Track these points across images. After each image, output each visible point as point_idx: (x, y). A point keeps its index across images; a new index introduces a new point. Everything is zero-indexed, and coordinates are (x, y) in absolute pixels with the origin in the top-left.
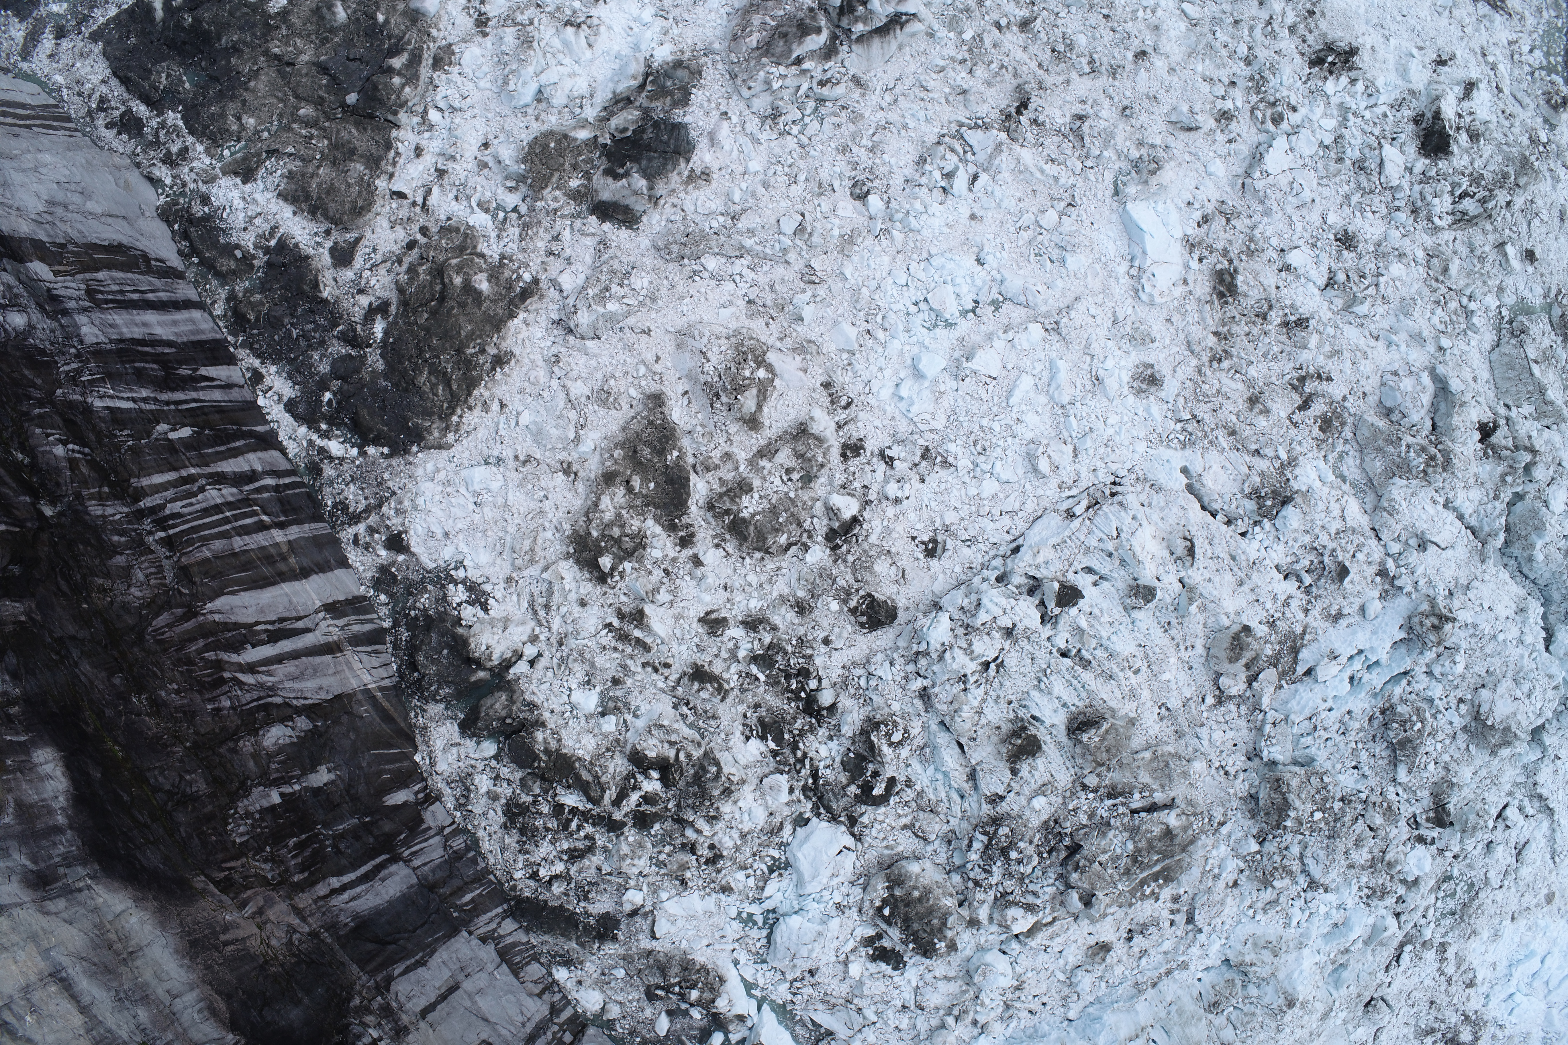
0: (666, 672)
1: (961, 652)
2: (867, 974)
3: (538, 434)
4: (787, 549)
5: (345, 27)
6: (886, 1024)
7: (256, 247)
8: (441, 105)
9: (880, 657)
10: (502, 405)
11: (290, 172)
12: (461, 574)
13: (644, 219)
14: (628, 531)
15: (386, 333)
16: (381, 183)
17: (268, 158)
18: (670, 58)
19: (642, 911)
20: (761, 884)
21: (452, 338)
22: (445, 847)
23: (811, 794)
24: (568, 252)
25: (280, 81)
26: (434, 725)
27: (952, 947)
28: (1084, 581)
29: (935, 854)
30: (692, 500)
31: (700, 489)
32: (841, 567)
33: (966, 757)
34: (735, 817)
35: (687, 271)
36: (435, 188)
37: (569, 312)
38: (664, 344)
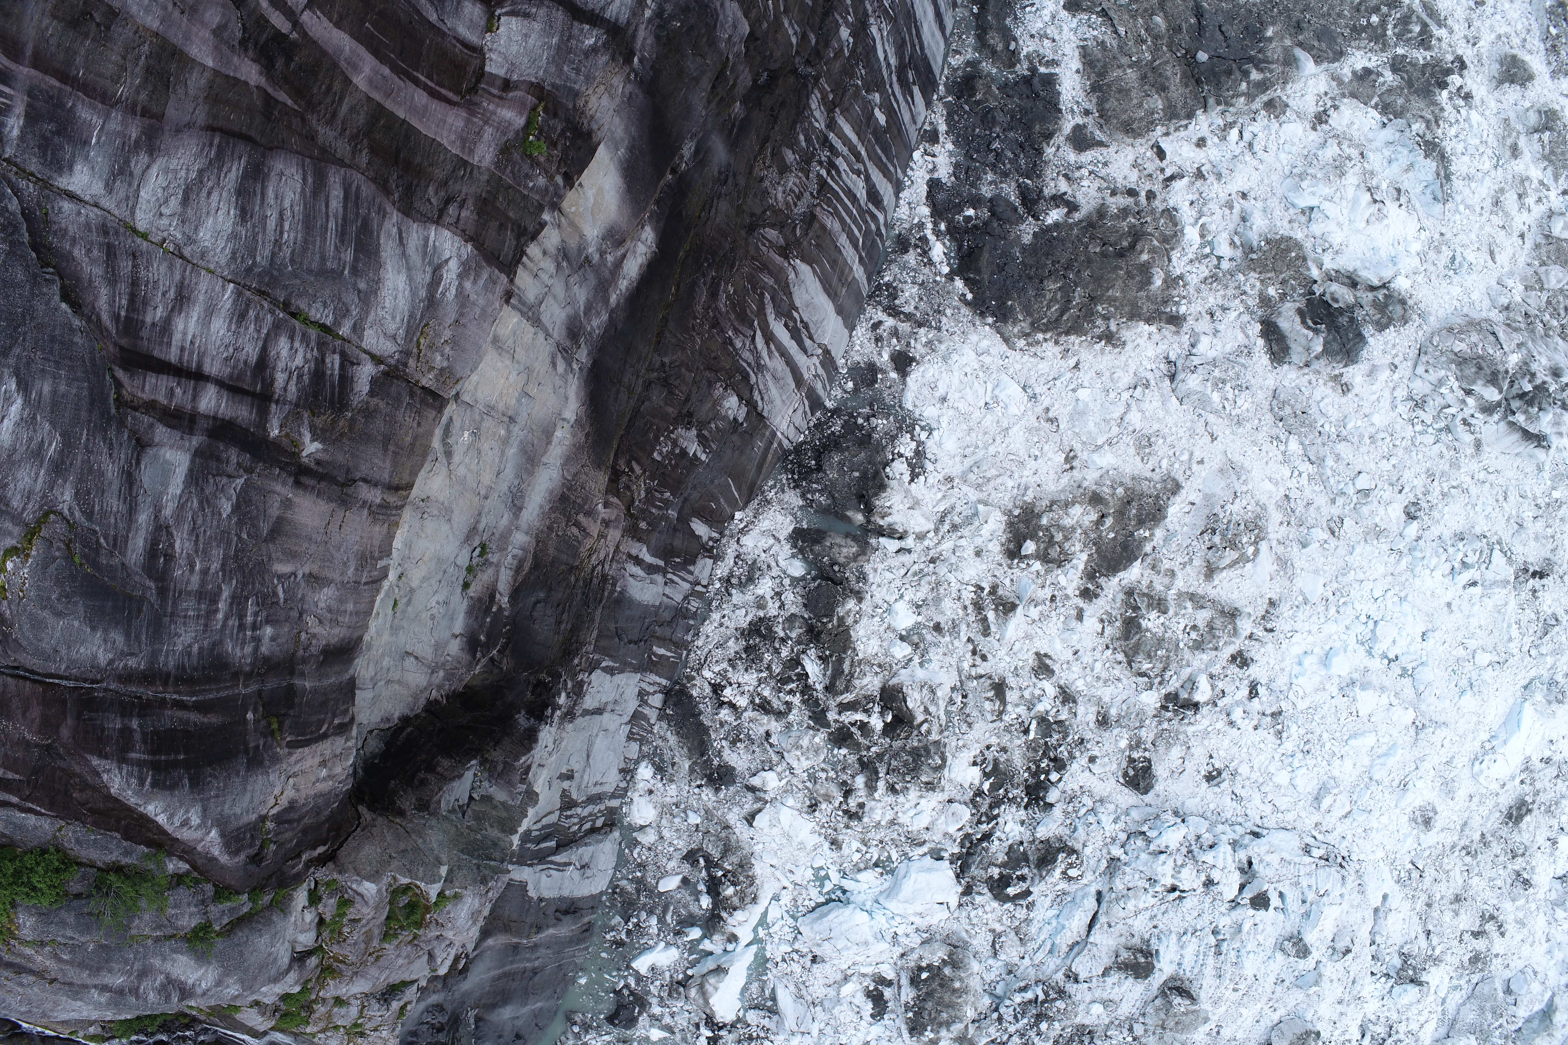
0: (979, 661)
1: (1172, 866)
2: (848, 999)
3: (1079, 414)
4: (1140, 675)
7: (1028, 56)
8: (1246, 135)
9: (1111, 807)
10: (1076, 366)
11: (1103, 42)
12: (924, 436)
13: (1286, 367)
14: (1067, 545)
15: (1056, 225)
16: (1160, 130)
17: (1097, 13)
18: (1402, 293)
19: (762, 795)
20: (862, 866)
21: (1100, 286)
22: (686, 598)
23: (968, 845)
24: (1221, 327)
26: (778, 508)
28: (1275, 901)
29: (989, 969)
30: (1121, 575)
31: (1134, 573)
32: (1154, 724)
33: (1089, 931)
34: (907, 806)
35: (1275, 431)
36: (1186, 180)
37: (1188, 363)
38: (1215, 458)
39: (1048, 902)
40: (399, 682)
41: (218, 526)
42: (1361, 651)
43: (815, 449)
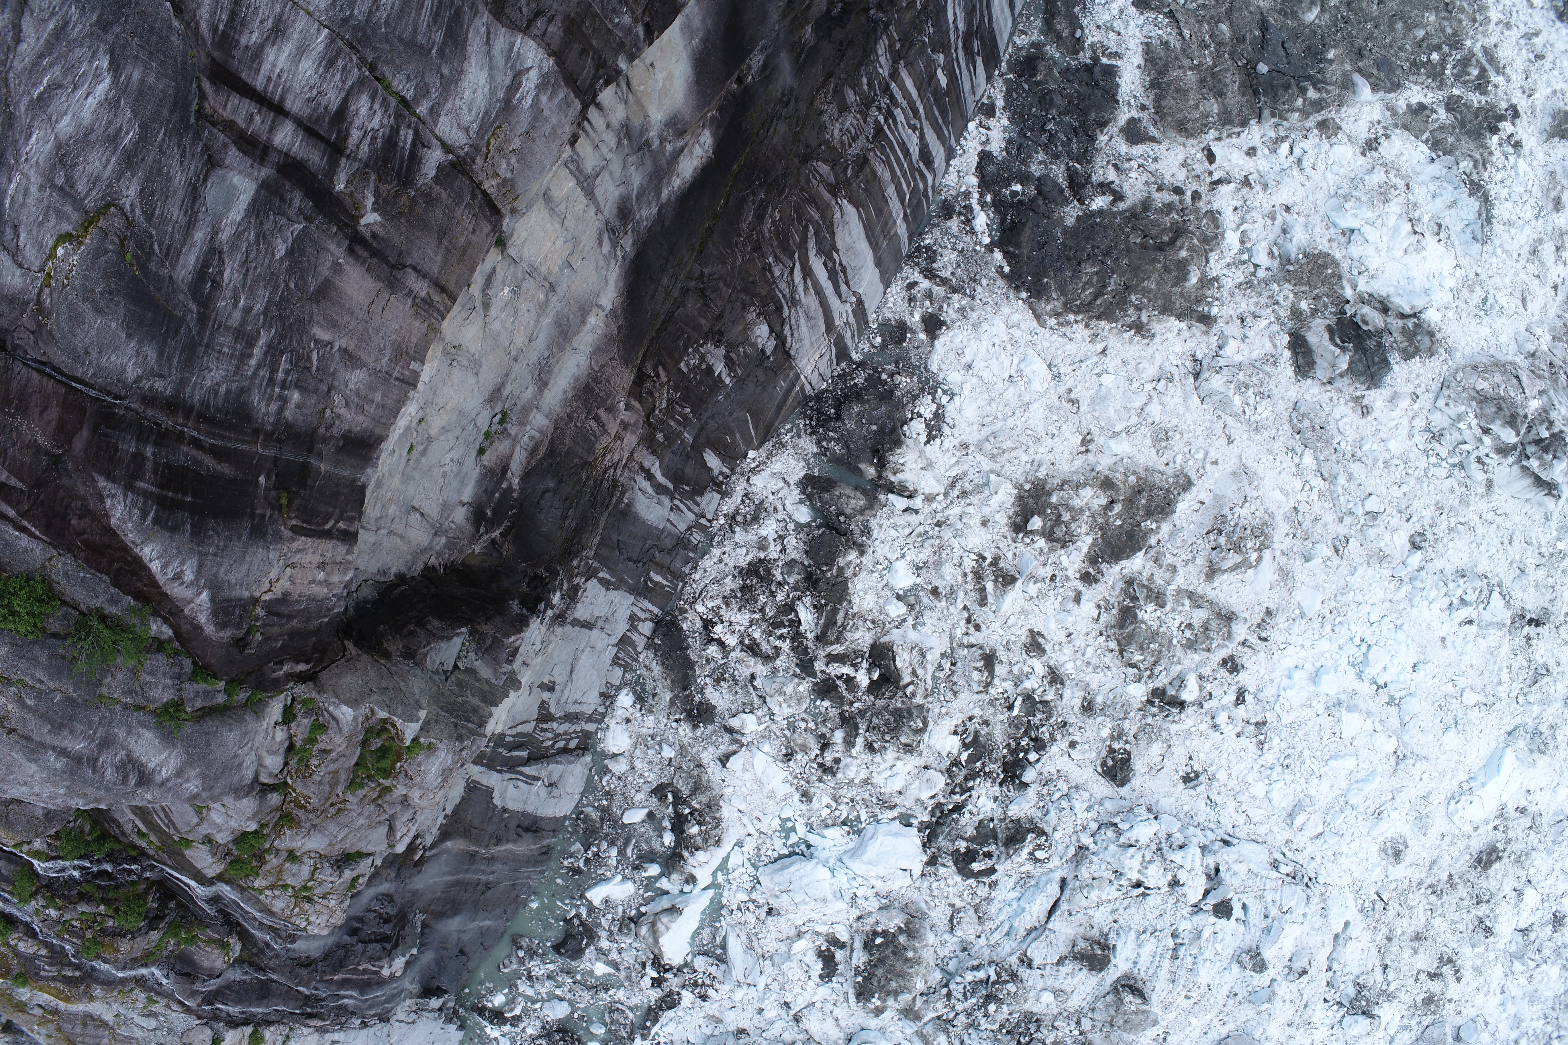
0: (972, 630)
1: (1140, 860)
2: (799, 957)
3: (1101, 398)
4: (1130, 665)
5: (1304, 25)
6: (762, 999)
7: (1092, 46)
8: (1296, 151)
9: (1086, 795)
10: (1104, 352)
11: (1167, 42)
12: (945, 399)
13: (1309, 381)
14: (1073, 526)
15: (1100, 212)
16: (1212, 134)
17: (1165, 14)
18: (1432, 324)
19: (739, 737)
20: (830, 822)
21: (1136, 275)
22: (689, 528)
23: (938, 814)
24: (1250, 333)
26: (792, 452)
27: (878, 1012)
28: (1237, 912)
29: (943, 944)
30: (1123, 563)
31: (1136, 564)
32: (1138, 717)
33: (1049, 918)
34: (883, 766)
35: (1291, 443)
36: (1232, 185)
37: (1213, 364)
38: (1229, 461)
39: (1011, 883)
40: (401, 537)
41: (269, 266)
42: (1352, 672)
43: (835, 398)
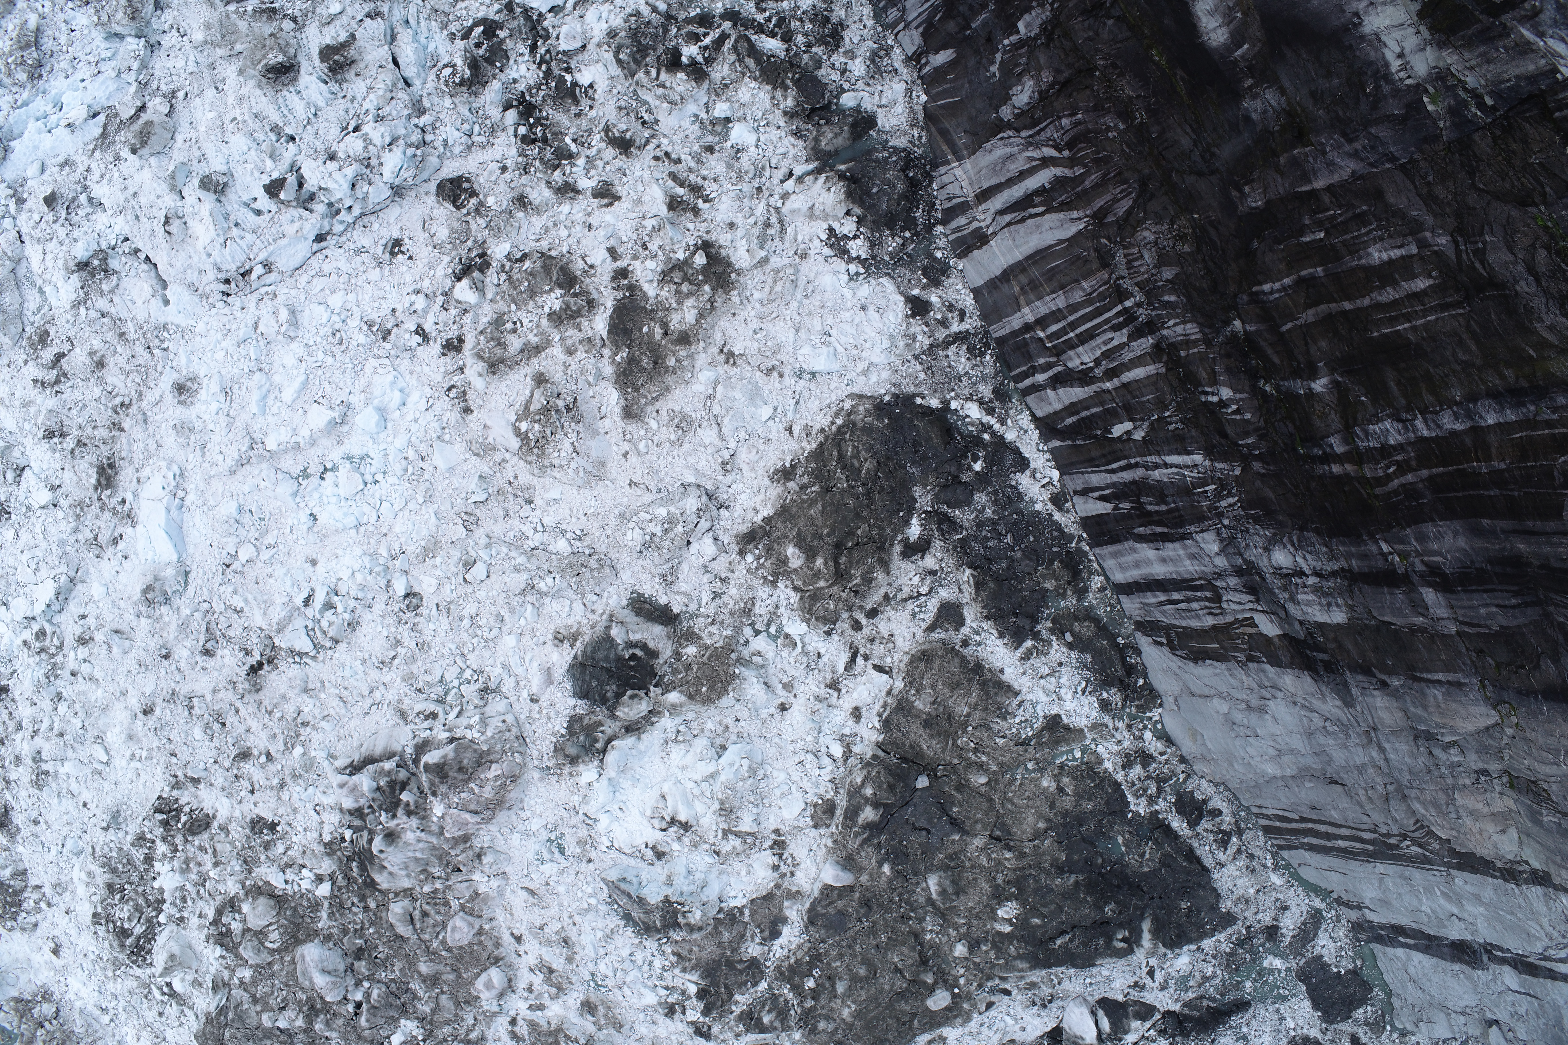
0: (658, 153)
1: (375, 142)
3: (755, 395)
4: (525, 256)
5: (930, 869)
7: (1049, 643)
8: (826, 761)
9: (457, 150)
10: (790, 430)
11: (1005, 719)
12: (853, 268)
13: (624, 602)
14: (673, 287)
15: (907, 523)
16: (899, 687)
17: (1029, 739)
18: (581, 767)
21: (832, 504)
22: (904, 10)
23: (542, 32)
24: (705, 578)
25: (1009, 821)
26: (903, 128)
28: (262, 202)
30: (609, 312)
31: (600, 324)
32: (480, 238)
33: (392, 55)
34: (613, 15)
35: (587, 542)
36: (841, 671)
37: (708, 514)
38: (617, 470)
39: (442, 51)
43: (919, 185)
